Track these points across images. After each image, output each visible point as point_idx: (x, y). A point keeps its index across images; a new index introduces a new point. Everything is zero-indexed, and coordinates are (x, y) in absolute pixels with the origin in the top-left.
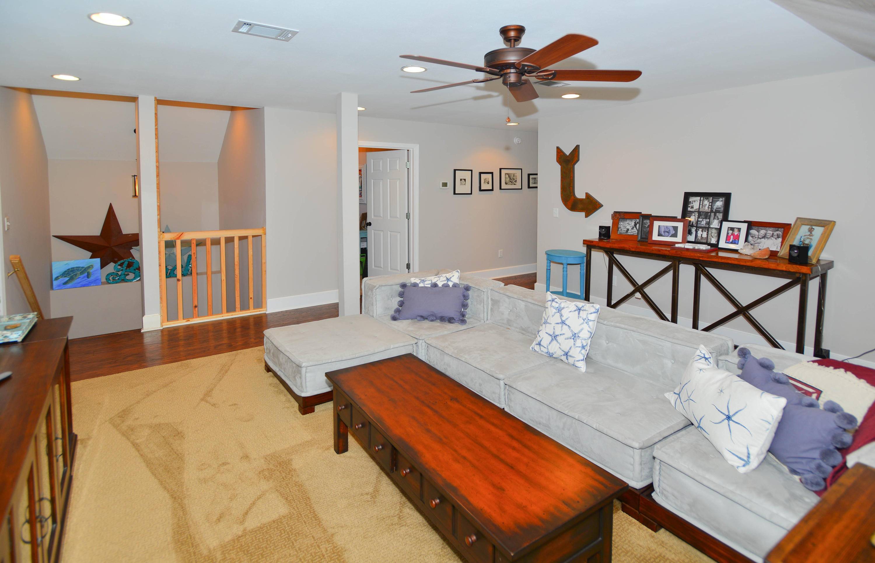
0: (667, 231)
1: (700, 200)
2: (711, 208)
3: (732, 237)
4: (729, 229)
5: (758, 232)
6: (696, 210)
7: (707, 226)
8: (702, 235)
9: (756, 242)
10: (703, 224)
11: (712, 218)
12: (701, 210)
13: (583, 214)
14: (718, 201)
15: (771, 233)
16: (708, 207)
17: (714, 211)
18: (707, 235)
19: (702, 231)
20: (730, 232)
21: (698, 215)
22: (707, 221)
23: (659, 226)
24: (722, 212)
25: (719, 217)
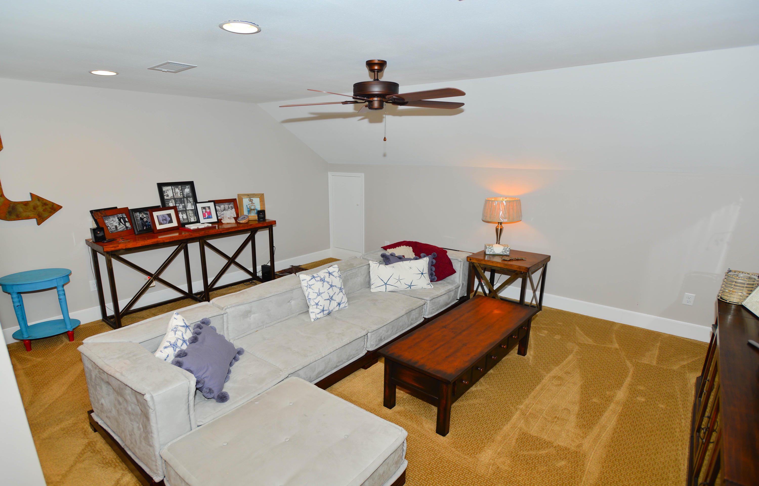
0: (165, 219)
1: (172, 189)
2: (183, 194)
3: (206, 214)
4: (202, 208)
5: (220, 207)
6: (172, 198)
7: (185, 209)
8: (183, 217)
9: (221, 214)
10: (181, 208)
11: (186, 202)
12: (175, 197)
13: (34, 221)
14: (186, 188)
15: (227, 206)
16: (180, 194)
17: (185, 196)
18: (187, 216)
19: (182, 214)
20: (204, 210)
21: (175, 202)
22: (183, 205)
23: (157, 216)
24: (191, 196)
25: (191, 201)
